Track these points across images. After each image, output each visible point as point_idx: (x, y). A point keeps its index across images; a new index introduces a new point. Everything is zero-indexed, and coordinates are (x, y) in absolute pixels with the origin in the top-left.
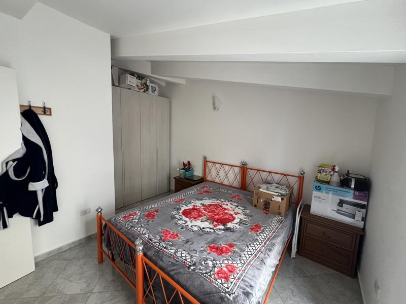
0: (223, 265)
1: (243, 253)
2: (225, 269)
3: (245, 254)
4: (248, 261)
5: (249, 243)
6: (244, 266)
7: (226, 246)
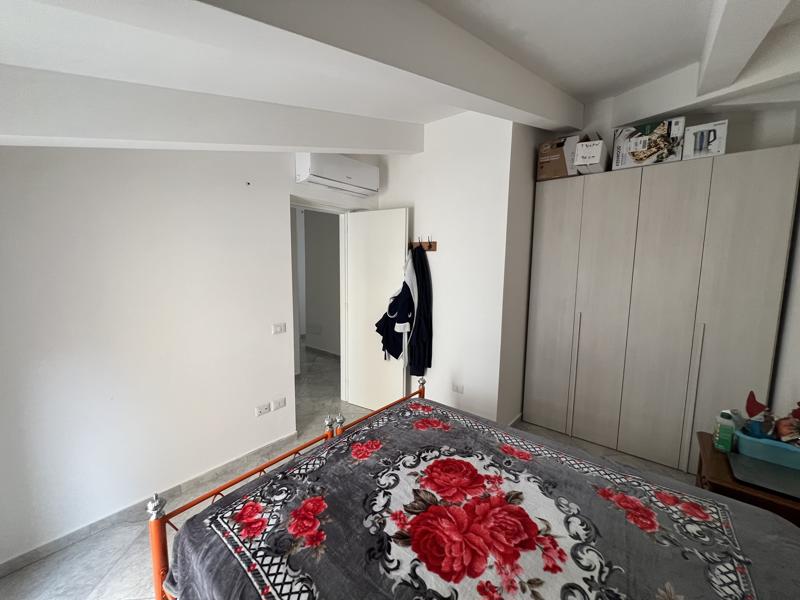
0: (266, 516)
1: (285, 561)
2: (258, 516)
3: (279, 564)
4: (258, 567)
5: (314, 587)
6: (248, 554)
7: (316, 529)
